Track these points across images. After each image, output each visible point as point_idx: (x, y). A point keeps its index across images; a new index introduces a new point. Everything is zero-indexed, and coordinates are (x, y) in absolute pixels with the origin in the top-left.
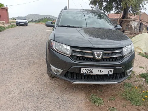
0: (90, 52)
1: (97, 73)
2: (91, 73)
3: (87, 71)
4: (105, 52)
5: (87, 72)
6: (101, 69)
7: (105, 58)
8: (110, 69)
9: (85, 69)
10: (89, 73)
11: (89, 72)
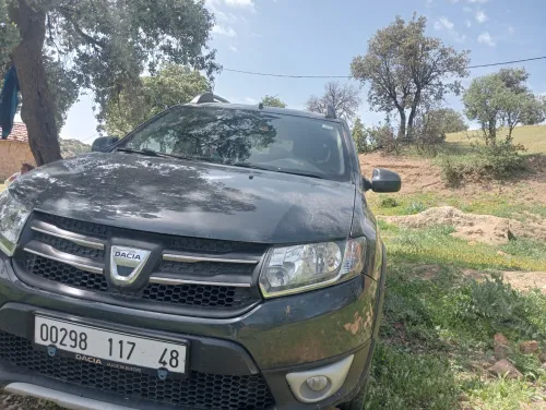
0: (97, 244)
1: (107, 357)
2: (77, 350)
3: (61, 334)
4: (167, 255)
5: (59, 340)
6: (126, 339)
7: (163, 287)
8: (171, 347)
9: (50, 323)
10: (68, 348)
11: (68, 341)
